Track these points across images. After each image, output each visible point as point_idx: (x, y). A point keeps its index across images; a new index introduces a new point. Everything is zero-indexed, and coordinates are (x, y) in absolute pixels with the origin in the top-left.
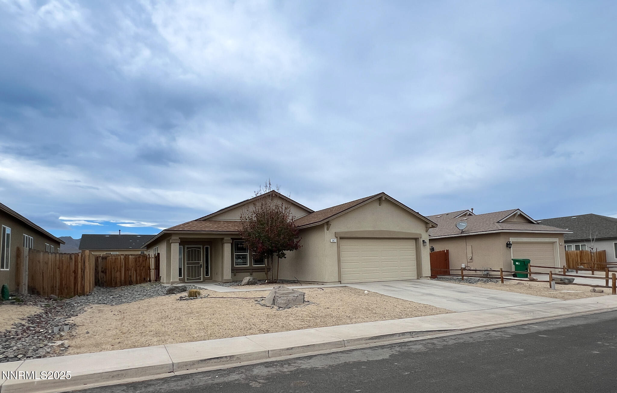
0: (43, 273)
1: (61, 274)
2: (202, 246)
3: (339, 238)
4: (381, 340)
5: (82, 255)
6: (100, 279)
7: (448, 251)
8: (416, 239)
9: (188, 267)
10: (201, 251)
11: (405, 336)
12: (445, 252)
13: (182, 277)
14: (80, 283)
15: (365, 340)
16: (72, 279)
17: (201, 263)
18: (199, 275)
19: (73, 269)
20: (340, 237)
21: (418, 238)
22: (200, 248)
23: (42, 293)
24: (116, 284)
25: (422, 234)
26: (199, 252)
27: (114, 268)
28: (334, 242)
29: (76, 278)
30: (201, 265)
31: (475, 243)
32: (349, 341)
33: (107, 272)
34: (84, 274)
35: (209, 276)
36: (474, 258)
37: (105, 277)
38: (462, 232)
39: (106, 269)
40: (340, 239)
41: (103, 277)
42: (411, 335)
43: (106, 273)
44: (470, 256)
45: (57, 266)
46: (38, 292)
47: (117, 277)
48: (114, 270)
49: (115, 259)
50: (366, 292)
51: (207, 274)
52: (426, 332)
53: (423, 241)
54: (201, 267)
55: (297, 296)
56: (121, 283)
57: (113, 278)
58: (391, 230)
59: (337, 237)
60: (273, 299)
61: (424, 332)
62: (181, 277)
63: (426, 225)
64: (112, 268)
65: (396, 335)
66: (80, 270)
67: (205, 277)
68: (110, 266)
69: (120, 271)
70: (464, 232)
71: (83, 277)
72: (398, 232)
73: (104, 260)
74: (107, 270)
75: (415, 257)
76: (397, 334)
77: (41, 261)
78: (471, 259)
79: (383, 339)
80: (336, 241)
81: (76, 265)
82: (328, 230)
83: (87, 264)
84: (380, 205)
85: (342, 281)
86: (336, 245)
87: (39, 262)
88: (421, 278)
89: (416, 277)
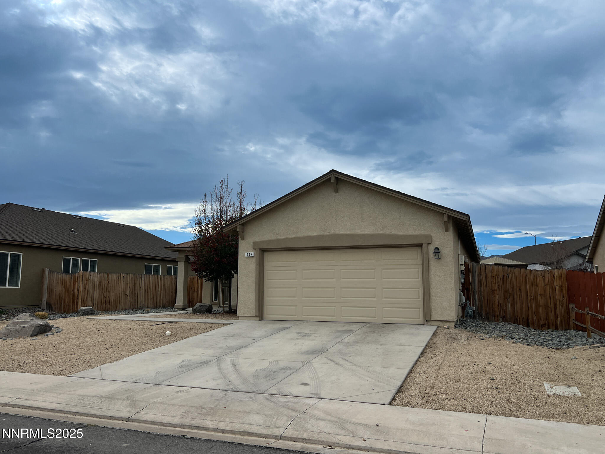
0: (55, 291)
1: (65, 293)
8: (420, 246)
14: (76, 301)
16: (71, 296)
19: (73, 289)
20: (260, 249)
25: (432, 235)
28: (250, 256)
29: (74, 296)
34: (79, 293)
45: (63, 286)
46: (52, 307)
53: (436, 249)
58: (358, 232)
59: (255, 249)
66: (76, 290)
69: (197, 292)
71: (78, 296)
80: (253, 255)
81: (74, 285)
82: (243, 239)
83: (81, 284)
84: (336, 192)
85: (266, 316)
86: (254, 260)
87: (54, 281)
88: (429, 323)
89: (421, 320)
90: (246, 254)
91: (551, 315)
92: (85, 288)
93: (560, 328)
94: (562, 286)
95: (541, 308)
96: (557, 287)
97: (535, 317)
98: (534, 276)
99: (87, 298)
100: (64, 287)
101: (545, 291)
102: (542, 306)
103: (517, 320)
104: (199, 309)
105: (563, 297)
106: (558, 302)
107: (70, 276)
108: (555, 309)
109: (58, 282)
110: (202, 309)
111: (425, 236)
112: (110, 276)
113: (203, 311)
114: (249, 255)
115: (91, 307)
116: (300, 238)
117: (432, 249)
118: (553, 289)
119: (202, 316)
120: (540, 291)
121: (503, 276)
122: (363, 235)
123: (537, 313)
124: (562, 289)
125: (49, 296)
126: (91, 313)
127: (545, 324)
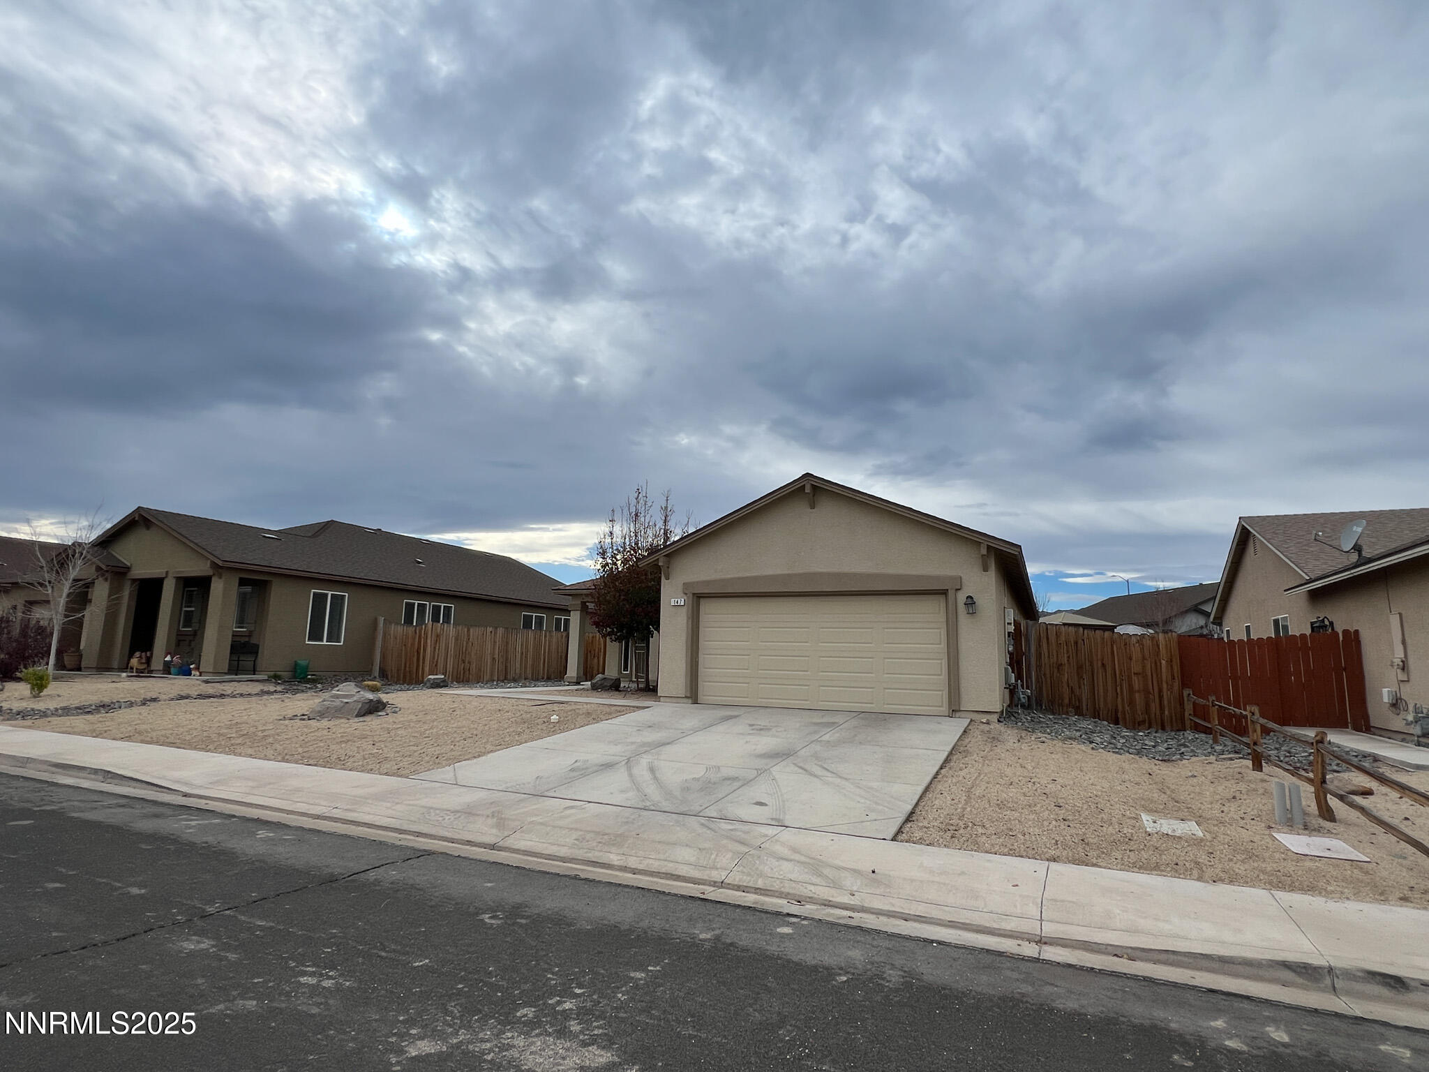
0: (392, 650)
3: (691, 596)
7: (1352, 635)
8: (944, 593)
14: (422, 666)
16: (415, 659)
20: (694, 594)
21: (950, 590)
23: (389, 677)
25: (962, 576)
28: (679, 604)
31: (1410, 602)
38: (1357, 562)
40: (696, 597)
48: (591, 656)
49: (593, 637)
50: (554, 719)
53: (969, 598)
58: (844, 570)
59: (687, 594)
66: (422, 648)
69: (598, 658)
70: (1364, 559)
80: (683, 604)
81: (419, 642)
82: (667, 578)
83: (429, 641)
84: (813, 507)
85: (701, 698)
86: (684, 610)
87: (390, 637)
88: (958, 714)
89: (944, 709)
90: (673, 600)
91: (1154, 707)
92: (435, 648)
93: (1168, 728)
94: (1171, 661)
95: (1137, 695)
96: (1163, 662)
97: (1127, 708)
98: (1126, 644)
99: (437, 662)
100: (405, 645)
101: (1144, 667)
102: (1139, 691)
103: (1099, 715)
104: (601, 685)
105: (1173, 678)
106: (1165, 686)
107: (414, 628)
108: (1161, 697)
109: (396, 638)
110: (605, 684)
111: (952, 578)
112: (471, 630)
113: (606, 686)
114: (677, 603)
115: (443, 677)
116: (756, 578)
117: (962, 597)
118: (1157, 665)
119: (605, 694)
120: (1135, 667)
121: (1076, 643)
122: (855, 575)
123: (1132, 702)
124: (1172, 666)
125: (383, 657)
126: (442, 684)
127: (1144, 722)
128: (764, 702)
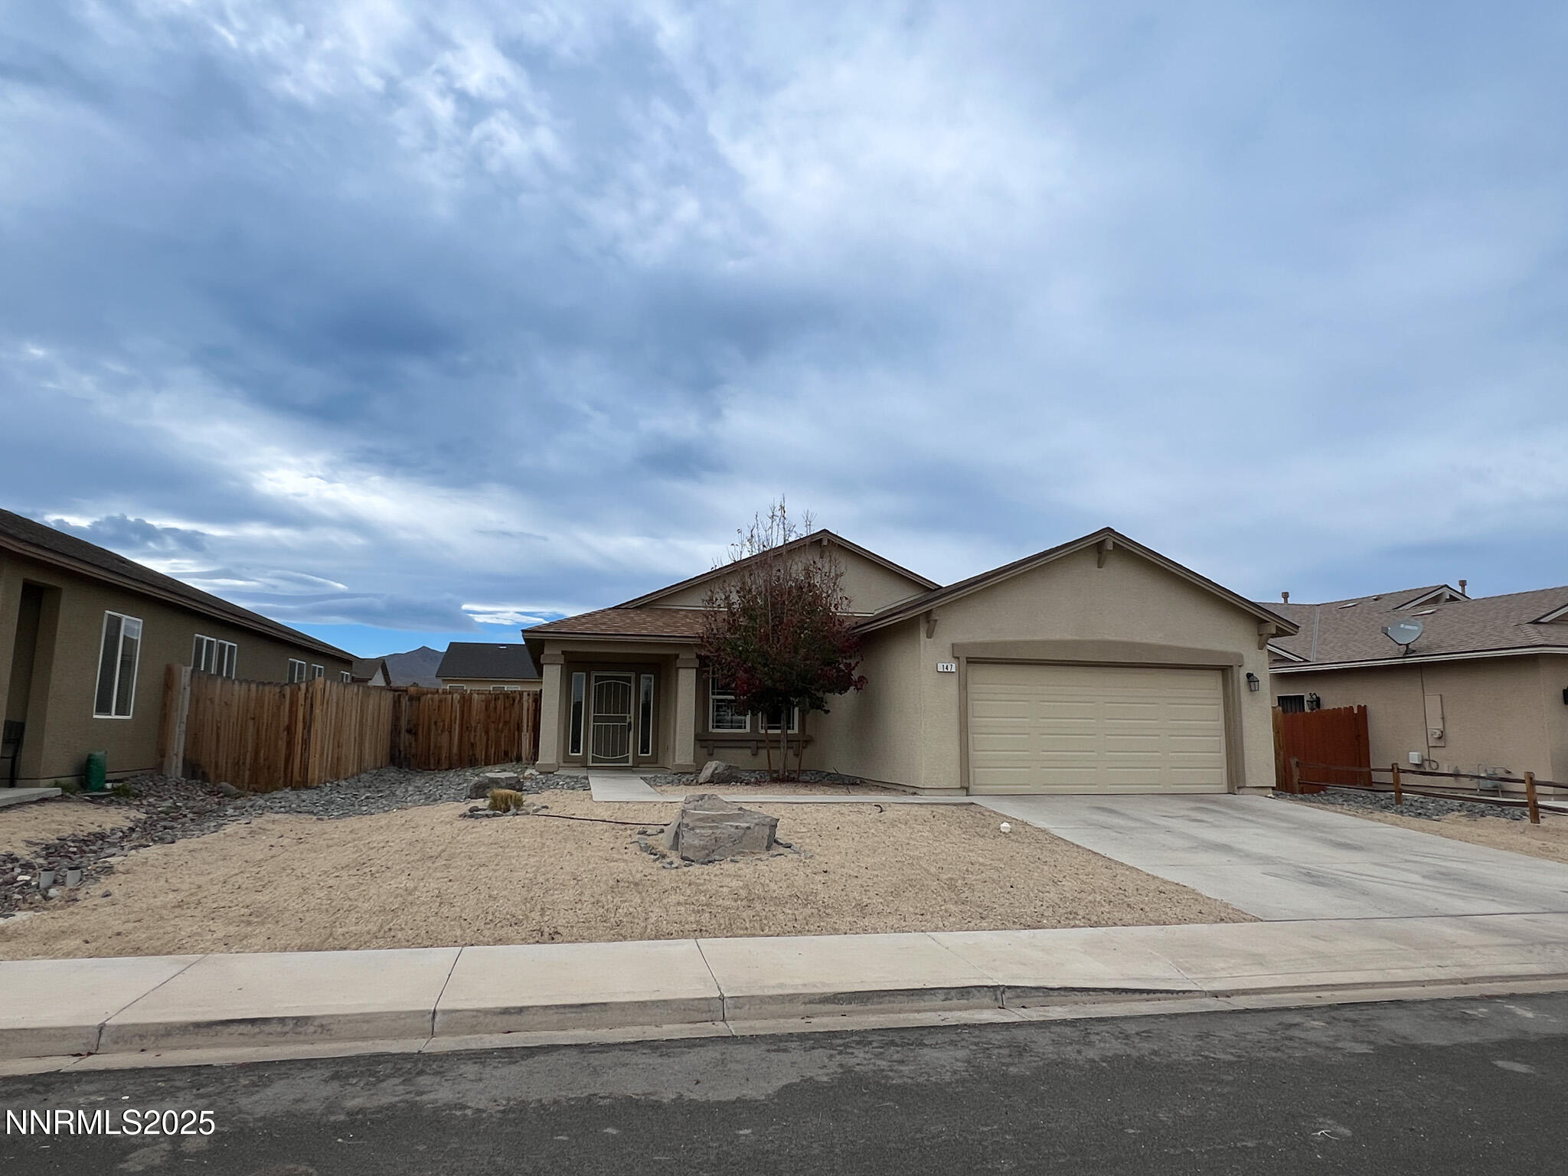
0: (218, 728)
1: (258, 731)
2: (633, 675)
3: (963, 660)
4: (870, 1007)
5: (307, 689)
6: (402, 749)
7: (1363, 710)
8: (1225, 671)
9: (597, 729)
10: (630, 687)
11: (973, 1001)
12: (1356, 712)
13: (581, 754)
14: (299, 756)
15: (805, 1003)
16: (282, 745)
17: (630, 718)
18: (624, 749)
19: (286, 723)
20: (967, 658)
21: (1231, 666)
22: (628, 680)
23: (212, 777)
24: (438, 762)
25: (1243, 653)
26: (626, 690)
27: (436, 723)
28: (949, 670)
29: (290, 744)
30: (630, 723)
31: (1455, 687)
32: (741, 1000)
33: (420, 733)
34: (309, 735)
35: (650, 754)
36: (1449, 732)
37: (414, 744)
38: (1406, 653)
39: (416, 726)
40: (968, 662)
41: (410, 744)
42: (996, 999)
43: (416, 734)
44: (1435, 726)
45: (251, 714)
46: (204, 773)
47: (440, 748)
48: (437, 730)
49: (440, 701)
50: (1005, 828)
51: (645, 748)
52: (1063, 993)
53: (1249, 676)
54: (629, 730)
55: (748, 828)
56: (450, 760)
57: (432, 748)
58: (1138, 639)
59: (958, 658)
60: (676, 832)
61: (1051, 993)
62: (579, 752)
63: (1258, 628)
64: (433, 723)
65: (934, 994)
66: (300, 725)
67: (639, 755)
68: (426, 718)
69: (450, 732)
70: (1414, 651)
71: (306, 742)
72: (1162, 647)
73: (415, 703)
74: (421, 729)
75: (1221, 722)
76: (940, 991)
77: (217, 701)
78: (1440, 738)
79: (881, 1003)
80: (953, 670)
82: (929, 636)
84: (1101, 566)
85: (973, 788)
86: (954, 679)
87: (212, 702)
89: (1223, 786)
90: (940, 665)
92: (324, 723)
100: (252, 720)
111: (1234, 655)
114: (947, 669)
117: (1243, 674)
125: (194, 739)
128: (1044, 789)
